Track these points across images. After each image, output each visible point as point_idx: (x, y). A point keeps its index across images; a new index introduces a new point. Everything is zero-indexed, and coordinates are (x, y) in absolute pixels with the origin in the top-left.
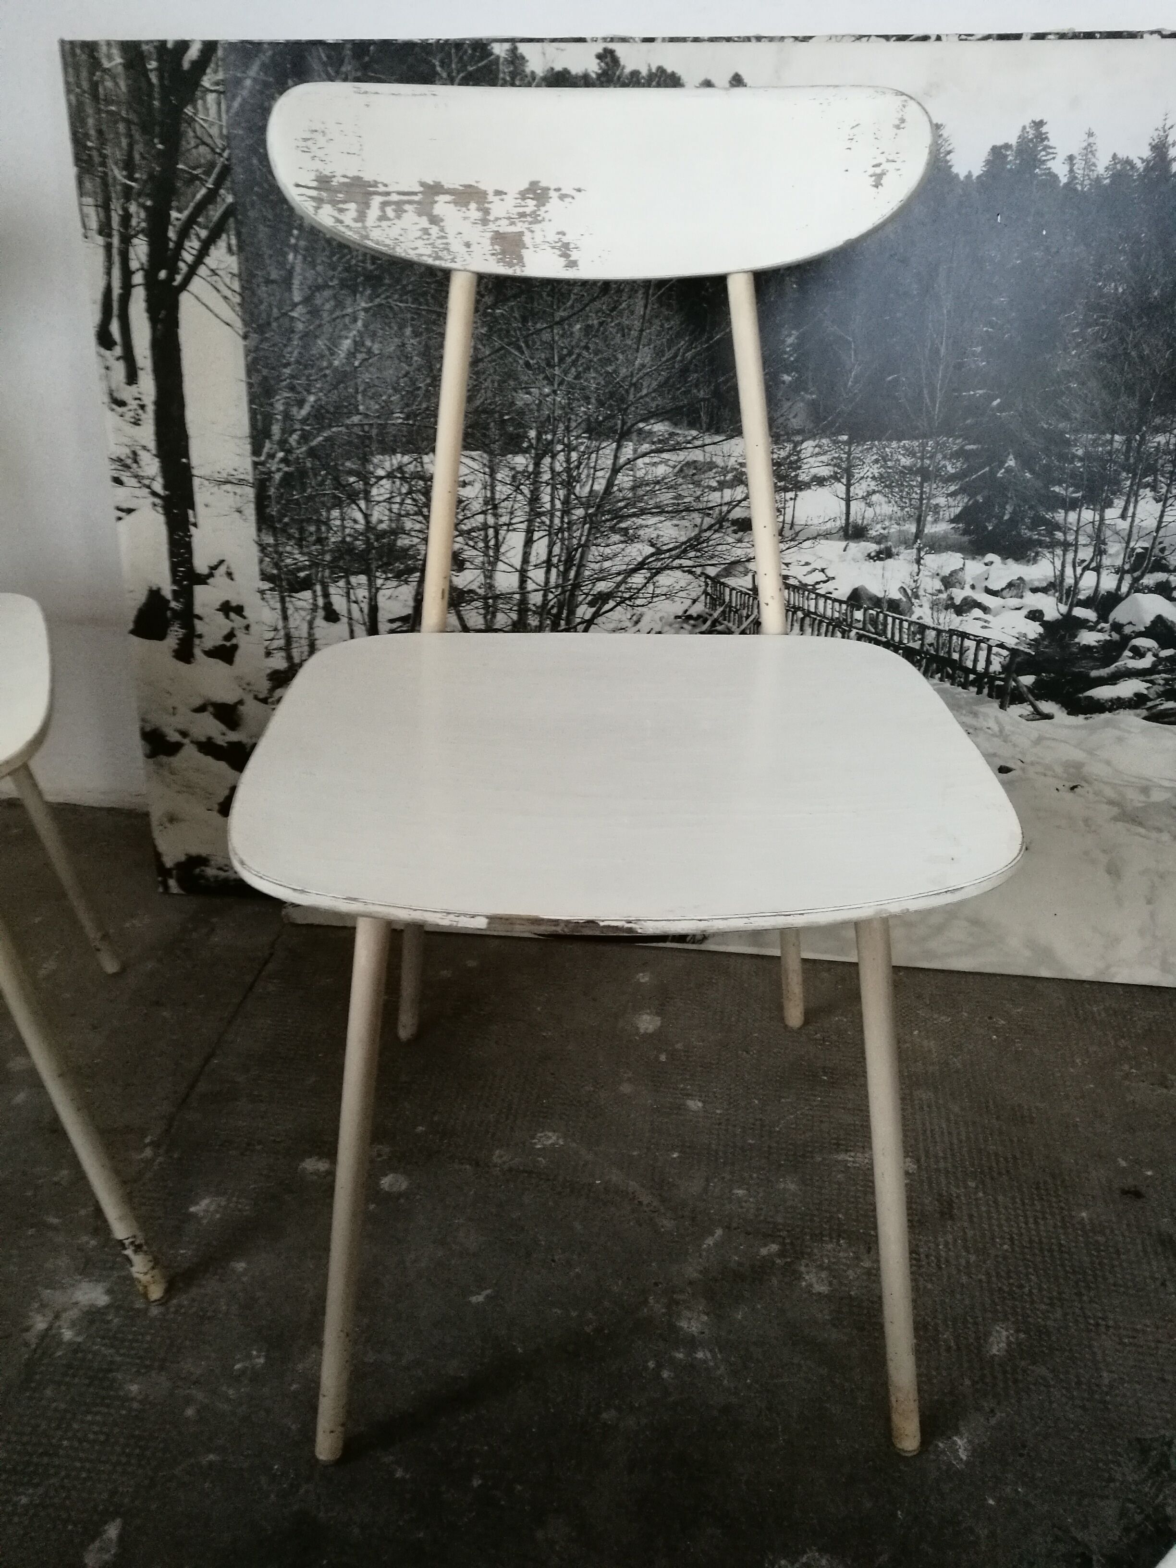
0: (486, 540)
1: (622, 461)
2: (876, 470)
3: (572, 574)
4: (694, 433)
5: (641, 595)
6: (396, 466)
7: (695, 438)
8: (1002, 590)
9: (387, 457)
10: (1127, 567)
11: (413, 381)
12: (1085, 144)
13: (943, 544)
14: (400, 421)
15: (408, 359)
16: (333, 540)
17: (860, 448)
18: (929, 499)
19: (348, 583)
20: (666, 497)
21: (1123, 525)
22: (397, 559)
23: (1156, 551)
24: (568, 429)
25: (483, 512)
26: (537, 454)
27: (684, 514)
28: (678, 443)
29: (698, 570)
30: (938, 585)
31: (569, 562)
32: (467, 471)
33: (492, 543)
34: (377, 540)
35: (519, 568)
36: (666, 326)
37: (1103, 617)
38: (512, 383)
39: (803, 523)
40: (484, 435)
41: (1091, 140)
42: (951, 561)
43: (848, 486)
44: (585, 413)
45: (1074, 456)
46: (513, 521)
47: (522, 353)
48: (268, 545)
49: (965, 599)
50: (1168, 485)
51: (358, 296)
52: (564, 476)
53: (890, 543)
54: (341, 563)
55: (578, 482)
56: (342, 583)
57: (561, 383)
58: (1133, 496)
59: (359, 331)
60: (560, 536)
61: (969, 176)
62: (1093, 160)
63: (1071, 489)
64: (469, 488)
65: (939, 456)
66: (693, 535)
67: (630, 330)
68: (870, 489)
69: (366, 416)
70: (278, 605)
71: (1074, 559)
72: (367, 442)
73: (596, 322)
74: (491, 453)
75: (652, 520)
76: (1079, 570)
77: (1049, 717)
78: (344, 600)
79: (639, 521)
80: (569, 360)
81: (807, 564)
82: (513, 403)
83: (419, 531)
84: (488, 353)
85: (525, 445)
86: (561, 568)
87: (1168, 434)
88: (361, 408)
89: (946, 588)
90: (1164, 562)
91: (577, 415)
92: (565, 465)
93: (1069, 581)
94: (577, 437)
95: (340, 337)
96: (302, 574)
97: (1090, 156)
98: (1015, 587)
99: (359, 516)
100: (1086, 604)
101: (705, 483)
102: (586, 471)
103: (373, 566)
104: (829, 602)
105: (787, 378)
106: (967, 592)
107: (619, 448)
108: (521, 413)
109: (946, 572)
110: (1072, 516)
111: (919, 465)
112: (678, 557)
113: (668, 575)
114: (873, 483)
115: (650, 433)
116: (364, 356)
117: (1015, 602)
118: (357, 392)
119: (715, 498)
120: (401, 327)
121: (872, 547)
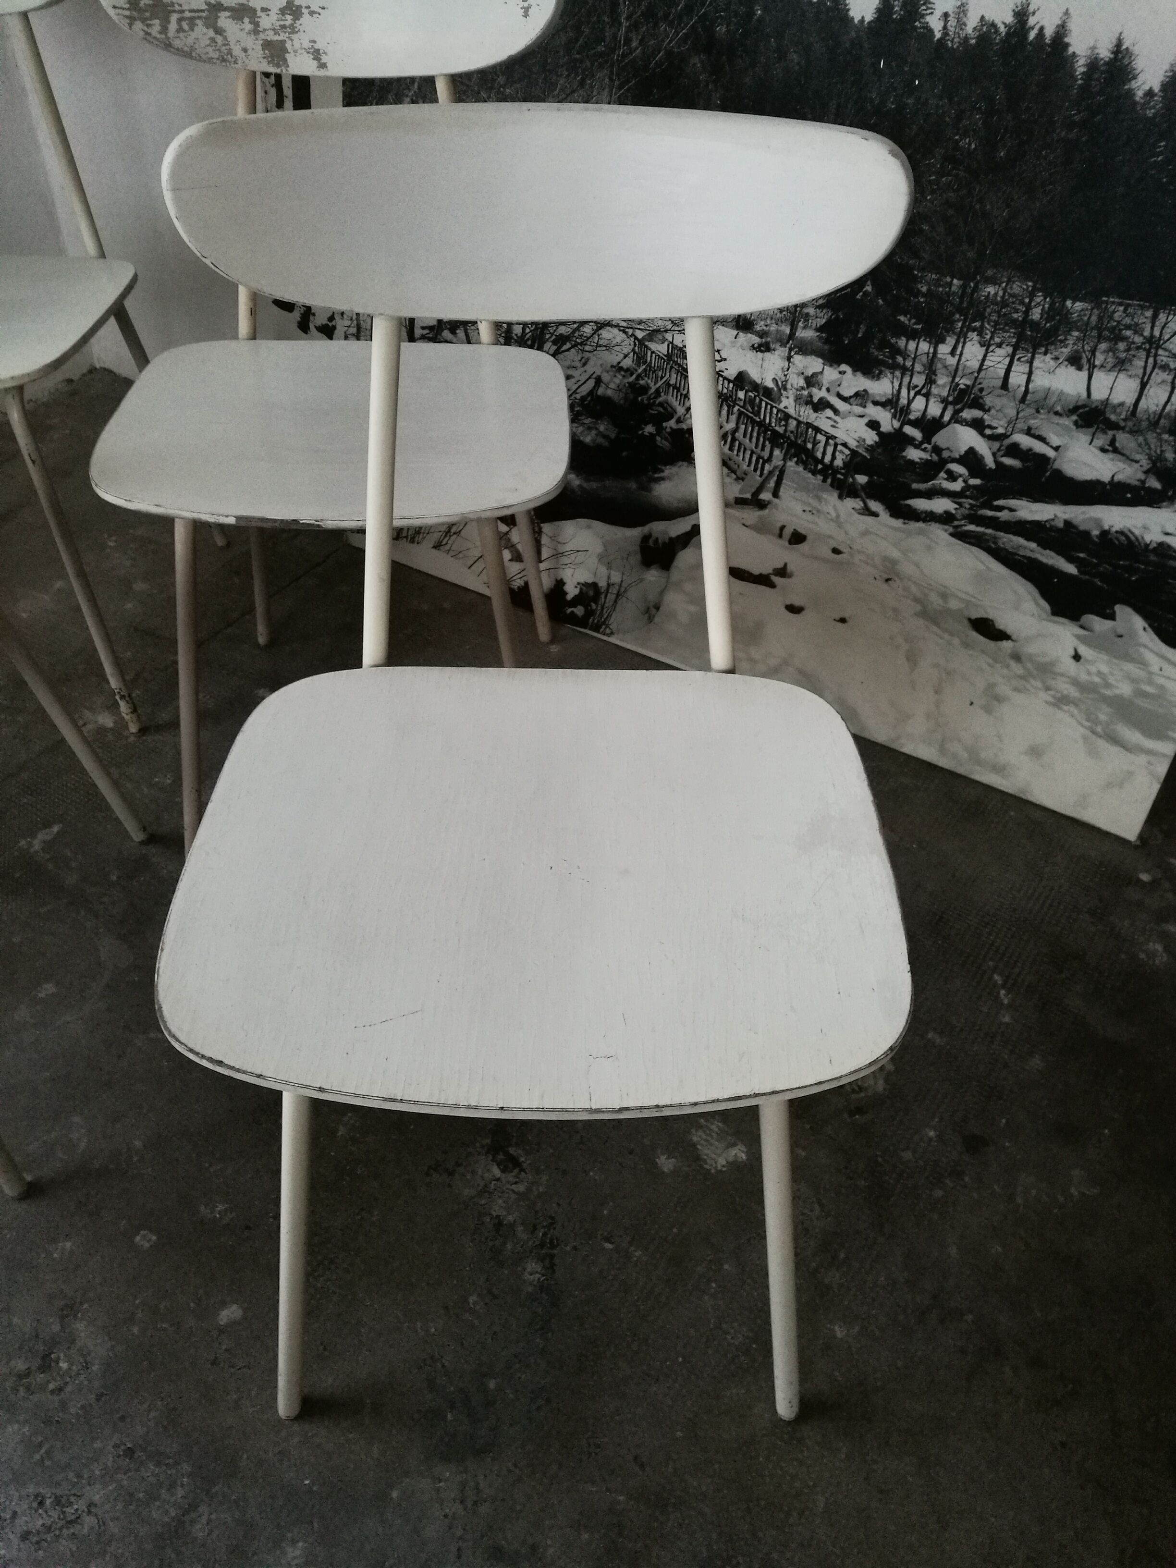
5: (589, 343)
8: (851, 397)
10: (951, 399)
13: (809, 347)
18: (800, 307)
21: (952, 361)
23: (975, 390)
29: (630, 331)
30: (802, 382)
37: (927, 438)
42: (814, 364)
45: (919, 292)
49: (821, 399)
50: (993, 333)
53: (769, 339)
58: (962, 337)
61: (862, 21)
62: (964, 20)
63: (914, 321)
71: (910, 382)
76: (912, 393)
77: (875, 516)
87: (997, 287)
89: (808, 387)
90: (981, 401)
93: (904, 401)
97: (962, 15)
98: (861, 397)
100: (915, 424)
104: (721, 379)
106: (823, 393)
109: (809, 373)
110: (912, 345)
113: (609, 331)
117: (858, 410)
121: (756, 340)
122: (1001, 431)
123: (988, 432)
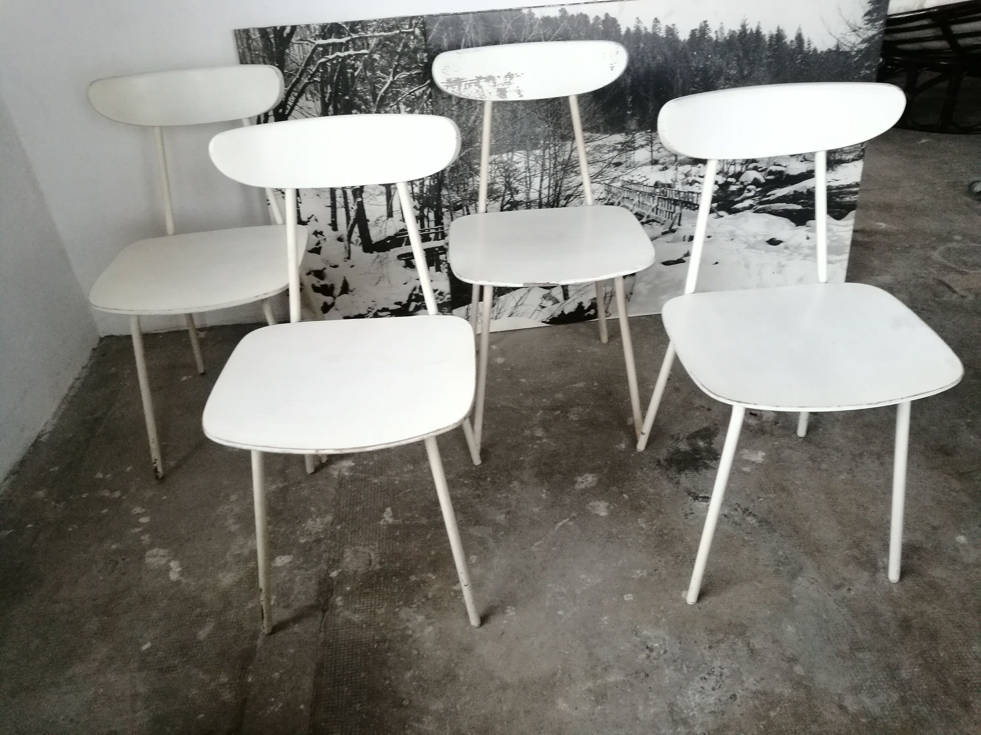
1: (574, 147)
3: (558, 189)
4: (598, 135)
7: (599, 137)
11: (498, 128)
12: (720, 27)
13: (684, 162)
22: (494, 193)
24: (554, 139)
25: (525, 172)
26: (543, 149)
27: (597, 163)
28: (593, 139)
29: (602, 182)
30: (683, 177)
31: (556, 186)
32: (518, 158)
33: (528, 182)
35: (538, 190)
37: (737, 181)
38: (534, 125)
39: (637, 161)
40: (525, 145)
41: (721, 25)
42: (687, 168)
43: (651, 147)
44: (560, 133)
46: (536, 174)
47: (537, 114)
49: (693, 180)
52: (554, 155)
53: (666, 165)
54: (473, 198)
55: (559, 157)
56: (474, 205)
57: (551, 123)
59: (477, 113)
60: (553, 176)
62: (723, 32)
66: (600, 170)
68: (658, 147)
74: (527, 151)
77: (722, 217)
80: (554, 115)
81: (639, 175)
82: (534, 132)
83: (501, 182)
84: (525, 116)
86: (554, 188)
88: (479, 140)
89: (686, 178)
91: (557, 134)
93: (726, 170)
94: (558, 141)
96: (458, 204)
100: (731, 177)
101: (603, 152)
102: (561, 153)
104: (648, 187)
105: (628, 113)
106: (693, 178)
107: (572, 144)
108: (537, 135)
109: (685, 172)
112: (595, 178)
116: (479, 121)
118: (477, 134)
119: (607, 156)
121: (661, 167)
122: (764, 168)
123: (760, 170)
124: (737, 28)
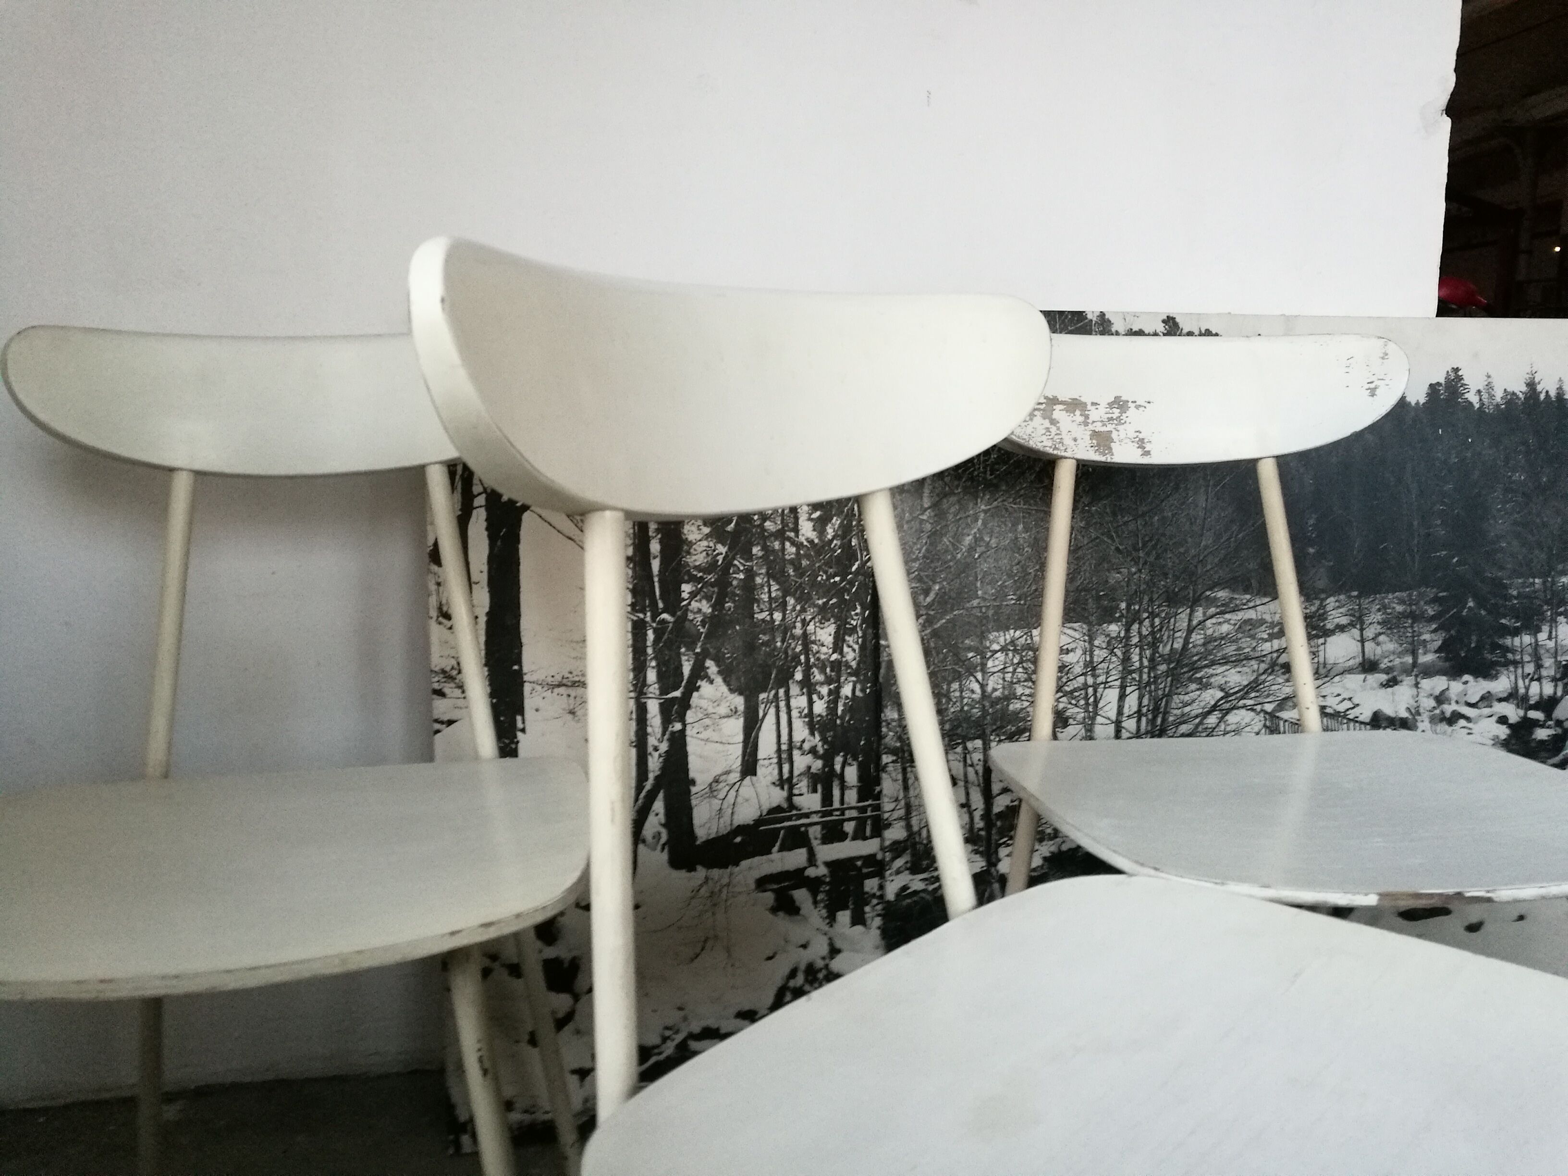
0: (1086, 698)
1: (1195, 622)
2: (1379, 617)
3: (1159, 721)
4: (1248, 597)
5: (1215, 733)
6: (1009, 640)
7: (1249, 601)
8: (1477, 702)
9: (1002, 634)
10: (1558, 676)
11: (1024, 569)
12: (1486, 383)
13: (1432, 669)
14: (1013, 602)
15: (1020, 549)
16: (952, 710)
17: (1367, 601)
18: (1419, 636)
19: (965, 748)
20: (1230, 650)
21: (1551, 644)
22: (1009, 722)
24: (1151, 600)
25: (1084, 674)
26: (1127, 622)
27: (1244, 662)
28: (1236, 605)
29: (1258, 708)
30: (1432, 703)
31: (1156, 711)
32: (1070, 640)
33: (1092, 700)
34: (992, 706)
35: (1114, 718)
36: (1223, 515)
37: (1549, 716)
38: (1106, 566)
39: (1331, 662)
40: (1085, 609)
41: (1490, 380)
42: (1439, 683)
43: (1362, 630)
44: (1164, 586)
45: (1512, 596)
46: (1109, 680)
47: (1113, 541)
48: (893, 720)
49: (1453, 712)
51: (979, 500)
52: (1150, 639)
53: (1395, 673)
54: (959, 731)
55: (1161, 642)
56: (959, 749)
57: (1145, 563)
58: (1553, 622)
59: (978, 530)
60: (1148, 689)
61: (1417, 403)
62: (1493, 393)
63: (1513, 621)
64: (1071, 654)
65: (1422, 603)
66: (1252, 678)
67: (1196, 519)
68: (1377, 632)
69: (984, 599)
70: (900, 777)
71: (1523, 672)
72: (984, 621)
73: (1170, 514)
74: (1090, 624)
75: (1220, 669)
76: (1527, 681)
78: (961, 764)
79: (1210, 671)
80: (1150, 544)
81: (1339, 695)
82: (1107, 582)
83: (1029, 695)
84: (1086, 542)
85: (1117, 615)
86: (1150, 716)
88: (980, 593)
89: (1439, 705)
91: (1158, 588)
92: (1150, 629)
93: (1522, 691)
94: (1159, 606)
95: (963, 535)
97: (1491, 390)
98: (1487, 699)
99: (976, 687)
100: (1536, 707)
101: (1260, 635)
102: (1167, 633)
103: (988, 731)
104: (1357, 725)
105: (1311, 550)
106: (1454, 707)
107: (1191, 615)
108: (1113, 589)
109: (1437, 692)
110: (1517, 641)
111: (1408, 611)
112: (1243, 698)
113: (1236, 714)
114: (1379, 627)
115: (1216, 599)
116: (983, 549)
117: (1487, 711)
118: (976, 580)
119: (1267, 647)
120: (1015, 524)
121: (1383, 677)
124: (1519, 388)
